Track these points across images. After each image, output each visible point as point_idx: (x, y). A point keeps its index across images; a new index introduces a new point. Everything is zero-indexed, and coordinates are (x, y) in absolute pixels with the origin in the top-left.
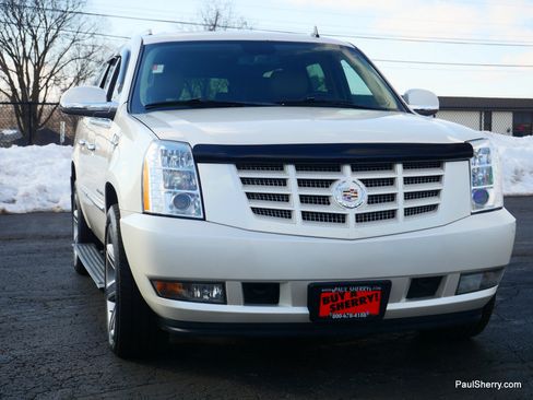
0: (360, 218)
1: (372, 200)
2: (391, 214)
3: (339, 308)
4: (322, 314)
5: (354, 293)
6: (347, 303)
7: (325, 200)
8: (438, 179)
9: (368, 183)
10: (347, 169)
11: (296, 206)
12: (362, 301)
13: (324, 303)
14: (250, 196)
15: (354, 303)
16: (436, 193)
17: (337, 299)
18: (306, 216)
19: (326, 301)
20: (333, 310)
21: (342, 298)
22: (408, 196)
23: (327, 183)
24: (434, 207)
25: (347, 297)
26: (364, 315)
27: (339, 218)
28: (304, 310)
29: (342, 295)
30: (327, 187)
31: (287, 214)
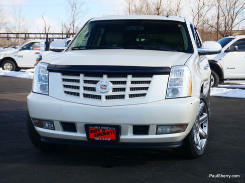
0: (108, 97)
1: (115, 90)
2: (122, 97)
3: (98, 135)
4: (91, 137)
5: (103, 130)
6: (101, 133)
7: (94, 89)
8: (149, 82)
9: (114, 83)
10: (105, 76)
11: (82, 91)
12: (108, 133)
13: (91, 133)
14: (65, 86)
15: (104, 134)
16: (147, 88)
17: (97, 132)
18: (85, 95)
19: (92, 132)
20: (96, 136)
21: (99, 131)
22: (132, 89)
23: (96, 82)
24: (144, 95)
25: (101, 131)
26: (109, 139)
27: (99, 97)
28: (85, 135)
29: (99, 130)
30: (96, 84)
31: (78, 94)
